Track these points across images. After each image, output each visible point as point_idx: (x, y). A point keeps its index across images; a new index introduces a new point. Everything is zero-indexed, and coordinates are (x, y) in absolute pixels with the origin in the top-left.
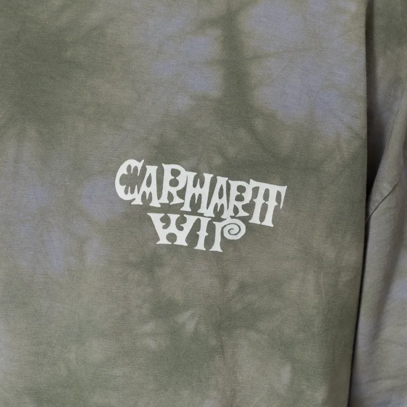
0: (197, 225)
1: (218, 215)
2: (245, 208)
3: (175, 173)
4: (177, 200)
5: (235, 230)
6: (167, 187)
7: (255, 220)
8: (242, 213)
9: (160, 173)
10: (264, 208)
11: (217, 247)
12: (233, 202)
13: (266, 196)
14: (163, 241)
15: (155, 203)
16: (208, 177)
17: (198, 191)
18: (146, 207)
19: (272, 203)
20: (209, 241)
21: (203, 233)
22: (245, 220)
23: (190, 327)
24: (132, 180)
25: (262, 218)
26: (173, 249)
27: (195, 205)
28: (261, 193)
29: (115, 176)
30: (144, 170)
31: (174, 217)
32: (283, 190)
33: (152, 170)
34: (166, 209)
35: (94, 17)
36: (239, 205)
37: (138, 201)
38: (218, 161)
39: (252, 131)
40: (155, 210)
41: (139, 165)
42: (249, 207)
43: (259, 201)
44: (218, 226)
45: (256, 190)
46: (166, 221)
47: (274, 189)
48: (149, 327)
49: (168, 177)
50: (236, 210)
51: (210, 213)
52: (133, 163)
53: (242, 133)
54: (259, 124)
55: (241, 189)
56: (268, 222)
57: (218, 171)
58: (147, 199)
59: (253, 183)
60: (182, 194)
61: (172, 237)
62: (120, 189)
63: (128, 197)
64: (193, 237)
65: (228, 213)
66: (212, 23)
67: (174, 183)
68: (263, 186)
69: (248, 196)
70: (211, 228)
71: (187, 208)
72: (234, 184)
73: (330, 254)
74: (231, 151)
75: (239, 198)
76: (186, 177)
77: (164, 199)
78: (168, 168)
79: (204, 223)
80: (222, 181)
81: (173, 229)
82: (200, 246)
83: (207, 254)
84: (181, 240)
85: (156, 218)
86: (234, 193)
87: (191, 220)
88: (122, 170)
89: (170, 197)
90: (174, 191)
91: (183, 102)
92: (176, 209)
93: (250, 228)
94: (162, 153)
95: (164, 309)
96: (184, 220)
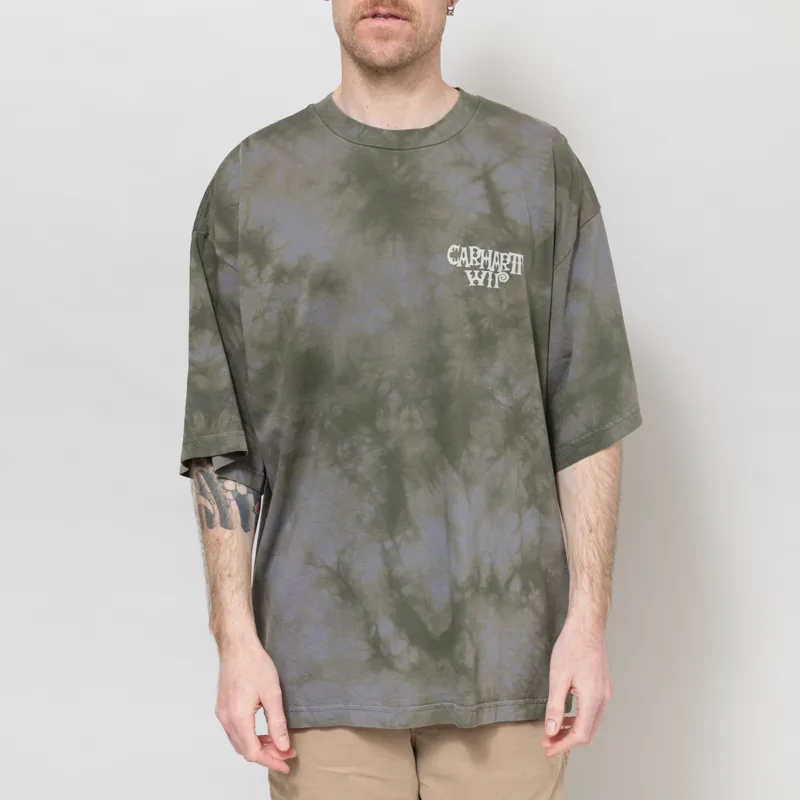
0: (487, 274)
1: (496, 271)
2: (507, 266)
3: (475, 250)
4: (477, 264)
5: (504, 277)
6: (472, 258)
7: (513, 272)
8: (507, 269)
9: (468, 251)
10: (517, 265)
11: (497, 286)
12: (502, 263)
13: (517, 260)
14: (472, 284)
15: (467, 265)
16: (490, 252)
17: (486, 258)
18: (463, 268)
19: (520, 263)
20: (493, 284)
21: (490, 280)
22: (508, 272)
23: (487, 325)
24: (456, 255)
25: (516, 271)
26: (477, 287)
27: (486, 266)
28: (514, 258)
29: (447, 252)
30: (460, 249)
31: (476, 272)
32: (523, 257)
33: (464, 249)
34: (473, 268)
35: (423, 178)
36: (505, 265)
37: (460, 265)
38: (493, 243)
39: (507, 229)
40: (469, 269)
41: (458, 247)
42: (510, 266)
43: (514, 262)
44: (497, 275)
45: (512, 257)
46: (473, 274)
47: (520, 256)
48: (466, 328)
49: (472, 253)
50: (504, 268)
51: (492, 269)
52: (455, 247)
53: (503, 230)
54: (510, 226)
55: (505, 257)
56: (519, 273)
57: (494, 249)
58: (463, 264)
59: (511, 254)
60: (479, 260)
61: (476, 282)
62: (450, 260)
63: (455, 263)
64: (486, 282)
65: (500, 269)
66: (479, 178)
67: (475, 255)
68: (515, 255)
69: (508, 260)
70: (493, 277)
71: (482, 267)
72: (502, 255)
74: (500, 239)
75: (505, 262)
76: (481, 252)
77: (472, 264)
78: (471, 248)
79: (490, 274)
80: (496, 253)
81: (476, 278)
82: (489, 286)
83: (493, 290)
84: (481, 283)
85: (468, 272)
86: (502, 259)
87: (484, 273)
88: (450, 250)
89: (474, 262)
90: (475, 259)
91: (473, 216)
92: (477, 268)
93: (511, 276)
94: (467, 242)
95: (474, 318)
96: (480, 274)
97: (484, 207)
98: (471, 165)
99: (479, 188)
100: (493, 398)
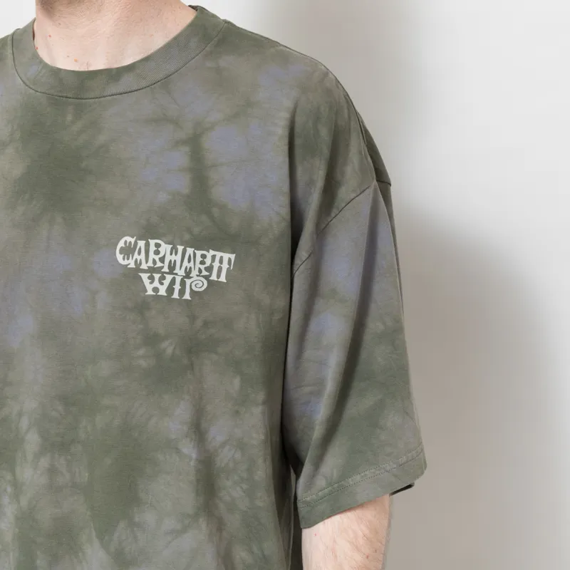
0: (173, 282)
1: (188, 274)
2: (206, 269)
3: (158, 245)
4: (159, 264)
5: (200, 284)
6: (152, 255)
7: (214, 277)
8: (204, 273)
9: (147, 245)
10: (220, 269)
11: (187, 296)
12: (198, 265)
13: (221, 261)
14: (150, 292)
15: (144, 266)
16: (180, 248)
17: (173, 257)
18: (138, 269)
19: (225, 266)
20: (182, 292)
21: (177, 287)
22: (206, 277)
23: (169, 351)
24: (128, 251)
25: (219, 276)
26: (157, 298)
27: (172, 267)
28: (217, 259)
29: (116, 249)
30: (136, 243)
31: (157, 276)
32: (233, 257)
33: (141, 244)
34: (152, 270)
35: (102, 138)
36: (202, 267)
37: (132, 265)
38: (187, 237)
39: (211, 217)
40: (144, 271)
41: (133, 240)
42: (210, 269)
43: (216, 265)
44: (188, 282)
45: (214, 257)
46: (152, 279)
47: (226, 256)
48: (141, 352)
49: (152, 248)
50: (200, 271)
51: (182, 273)
52: (129, 239)
53: (204, 218)
54: (215, 211)
55: (204, 256)
56: (223, 279)
57: (187, 244)
58: (138, 264)
59: (212, 252)
60: (162, 260)
61: (156, 290)
62: (120, 257)
63: (125, 262)
64: (170, 289)
65: (194, 273)
66: (184, 142)
67: (157, 252)
68: (219, 254)
69: (208, 261)
70: (183, 283)
71: (166, 269)
72: (199, 253)
73: (266, 300)
74: (196, 230)
75: (202, 263)
76: (165, 248)
77: (150, 264)
78: (152, 242)
79: (178, 280)
80: (190, 251)
81: (156, 284)
82: (176, 295)
83: (180, 301)
84: (162, 291)
85: (145, 276)
86: (199, 259)
87: (169, 278)
88: (121, 244)
89: (154, 262)
90: (157, 258)
91: (163, 197)
92: (159, 270)
93: (211, 283)
94: (148, 232)
95: (151, 340)
96: (164, 278)
97: (182, 184)
98: (176, 122)
99: (181, 158)
100: (178, 451)
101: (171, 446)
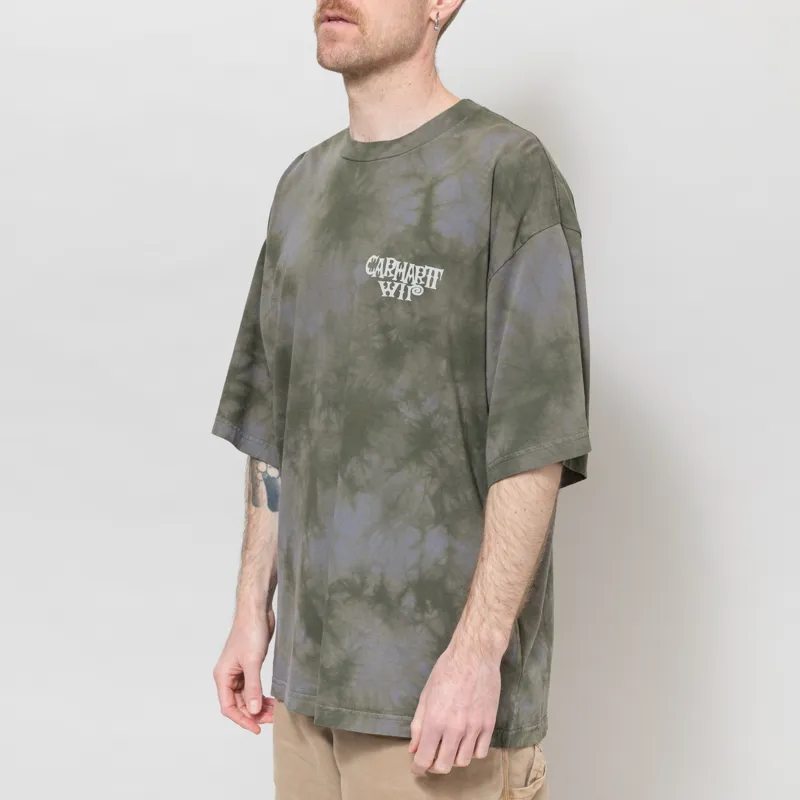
0: (399, 287)
1: (410, 282)
2: (422, 279)
3: (392, 262)
4: (391, 275)
5: (418, 290)
6: (387, 269)
7: (427, 286)
8: (422, 282)
9: (385, 262)
10: (432, 279)
11: (408, 299)
12: (417, 277)
13: (433, 274)
14: (384, 295)
15: (382, 276)
16: (406, 264)
17: (400, 271)
18: (378, 278)
19: (436, 278)
20: (405, 295)
21: (402, 292)
22: (423, 286)
23: (394, 338)
24: (373, 265)
25: (431, 285)
26: (389, 299)
27: (399, 277)
28: (430, 272)
29: (366, 264)
30: (378, 260)
31: (389, 283)
32: (442, 271)
33: (382, 260)
34: (386, 279)
36: (420, 278)
37: (374, 276)
38: (410, 256)
39: (429, 242)
40: (383, 280)
41: (377, 258)
42: (425, 279)
43: (429, 276)
44: (409, 288)
45: (428, 271)
46: (386, 285)
47: (437, 270)
48: (375, 338)
49: (388, 264)
50: (419, 281)
51: (406, 282)
52: (375, 257)
53: (424, 243)
54: (432, 239)
55: (421, 270)
56: (434, 287)
57: (410, 261)
58: (378, 274)
59: (427, 267)
60: (393, 272)
61: (388, 293)
62: (367, 269)
63: (371, 273)
64: (397, 293)
65: (414, 282)
67: (390, 267)
68: (431, 269)
69: (424, 273)
70: (406, 289)
71: (395, 279)
72: (418, 268)
73: (466, 306)
74: (417, 251)
75: (420, 275)
76: (396, 263)
77: (386, 275)
78: (389, 259)
79: (403, 286)
80: (412, 266)
81: (388, 289)
82: (401, 297)
83: (404, 302)
84: (392, 295)
85: (381, 283)
86: (418, 272)
87: (397, 285)
88: (370, 261)
89: (388, 273)
90: (390, 270)
91: (400, 228)
92: (390, 279)
93: (425, 289)
94: (387, 253)
95: (385, 329)
96: (393, 285)
97: (414, 219)
100: (397, 410)
101: (393, 407)
